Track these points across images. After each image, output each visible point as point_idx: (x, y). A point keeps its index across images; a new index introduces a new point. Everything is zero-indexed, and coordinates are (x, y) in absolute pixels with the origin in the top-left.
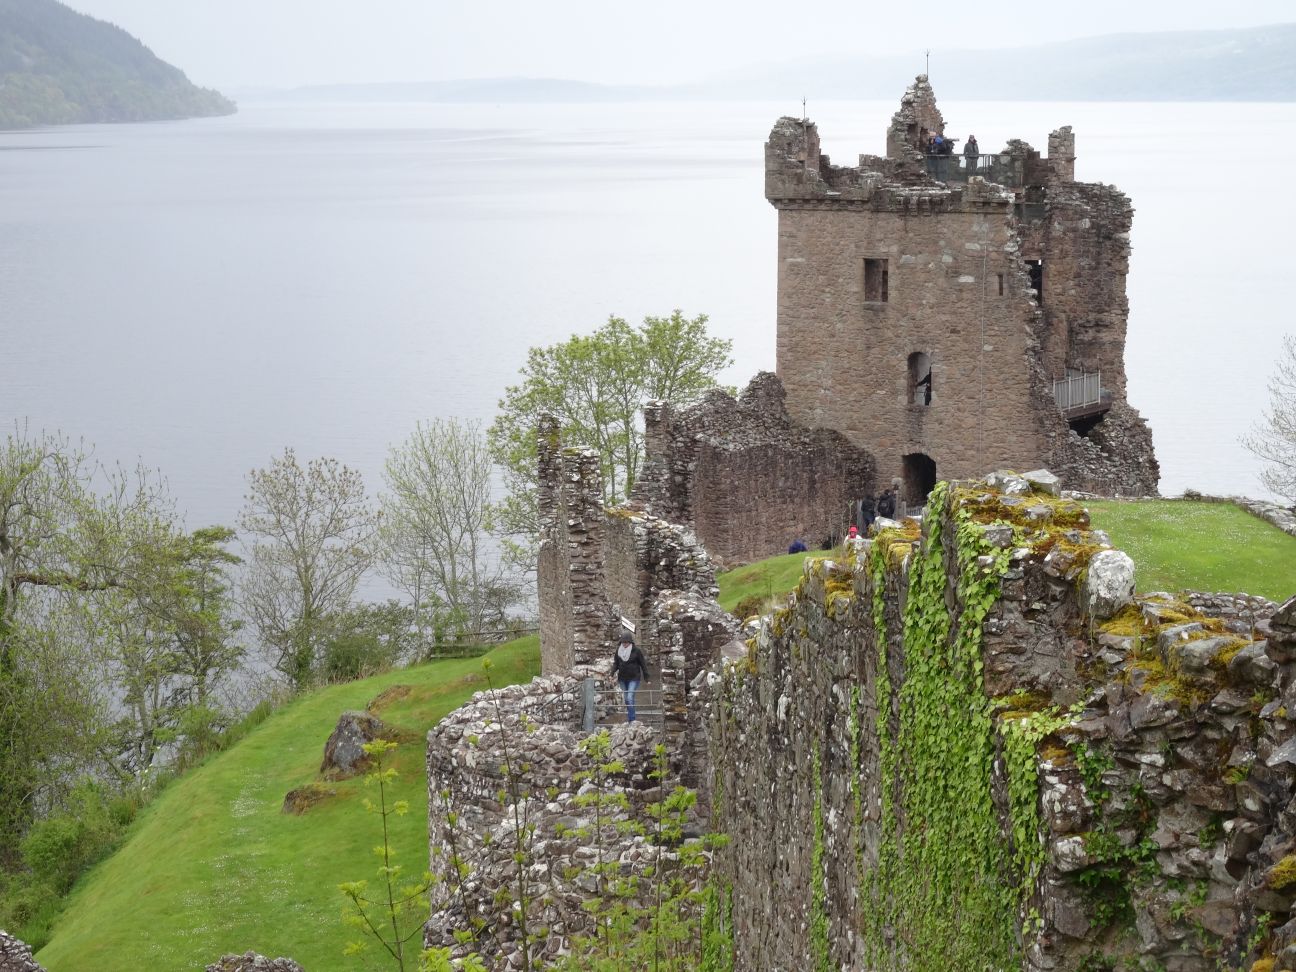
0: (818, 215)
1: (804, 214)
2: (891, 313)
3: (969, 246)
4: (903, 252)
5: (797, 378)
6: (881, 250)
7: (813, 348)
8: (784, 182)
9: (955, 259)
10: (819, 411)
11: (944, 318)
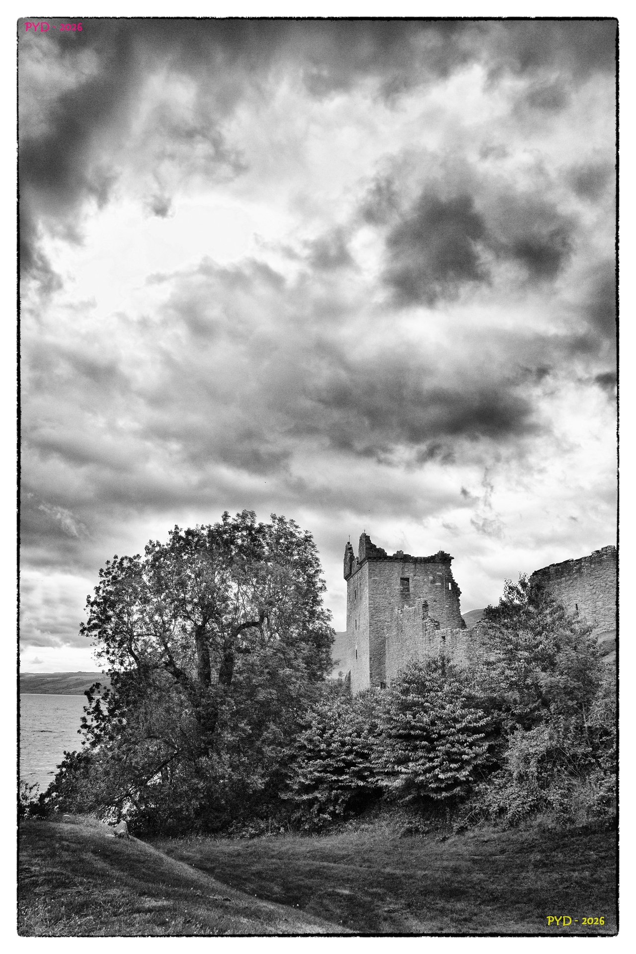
0: (383, 564)
1: (378, 563)
2: (412, 596)
3: (438, 573)
4: (415, 576)
5: (377, 619)
6: (406, 575)
7: (383, 608)
8: (372, 552)
9: (434, 577)
10: (386, 630)
11: (431, 597)
